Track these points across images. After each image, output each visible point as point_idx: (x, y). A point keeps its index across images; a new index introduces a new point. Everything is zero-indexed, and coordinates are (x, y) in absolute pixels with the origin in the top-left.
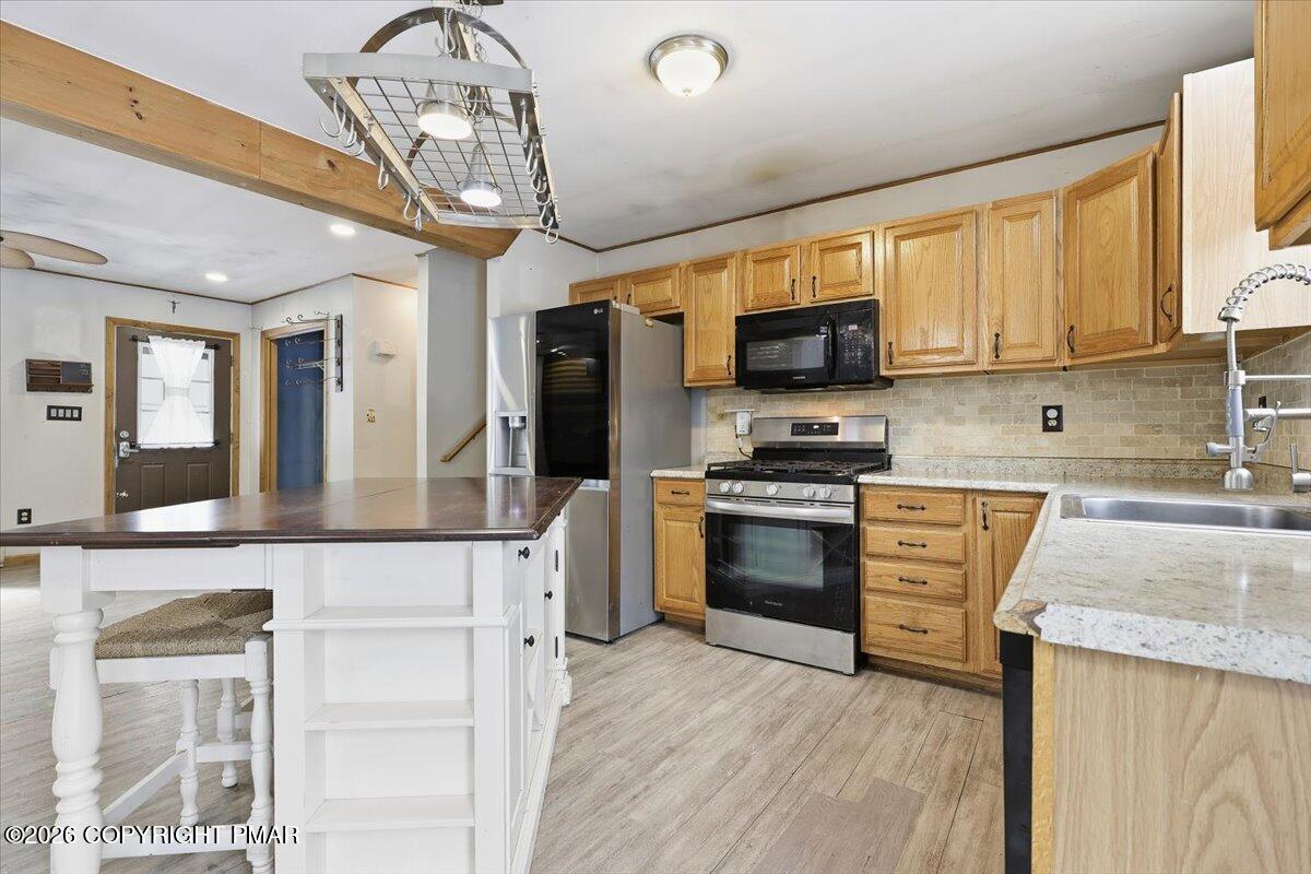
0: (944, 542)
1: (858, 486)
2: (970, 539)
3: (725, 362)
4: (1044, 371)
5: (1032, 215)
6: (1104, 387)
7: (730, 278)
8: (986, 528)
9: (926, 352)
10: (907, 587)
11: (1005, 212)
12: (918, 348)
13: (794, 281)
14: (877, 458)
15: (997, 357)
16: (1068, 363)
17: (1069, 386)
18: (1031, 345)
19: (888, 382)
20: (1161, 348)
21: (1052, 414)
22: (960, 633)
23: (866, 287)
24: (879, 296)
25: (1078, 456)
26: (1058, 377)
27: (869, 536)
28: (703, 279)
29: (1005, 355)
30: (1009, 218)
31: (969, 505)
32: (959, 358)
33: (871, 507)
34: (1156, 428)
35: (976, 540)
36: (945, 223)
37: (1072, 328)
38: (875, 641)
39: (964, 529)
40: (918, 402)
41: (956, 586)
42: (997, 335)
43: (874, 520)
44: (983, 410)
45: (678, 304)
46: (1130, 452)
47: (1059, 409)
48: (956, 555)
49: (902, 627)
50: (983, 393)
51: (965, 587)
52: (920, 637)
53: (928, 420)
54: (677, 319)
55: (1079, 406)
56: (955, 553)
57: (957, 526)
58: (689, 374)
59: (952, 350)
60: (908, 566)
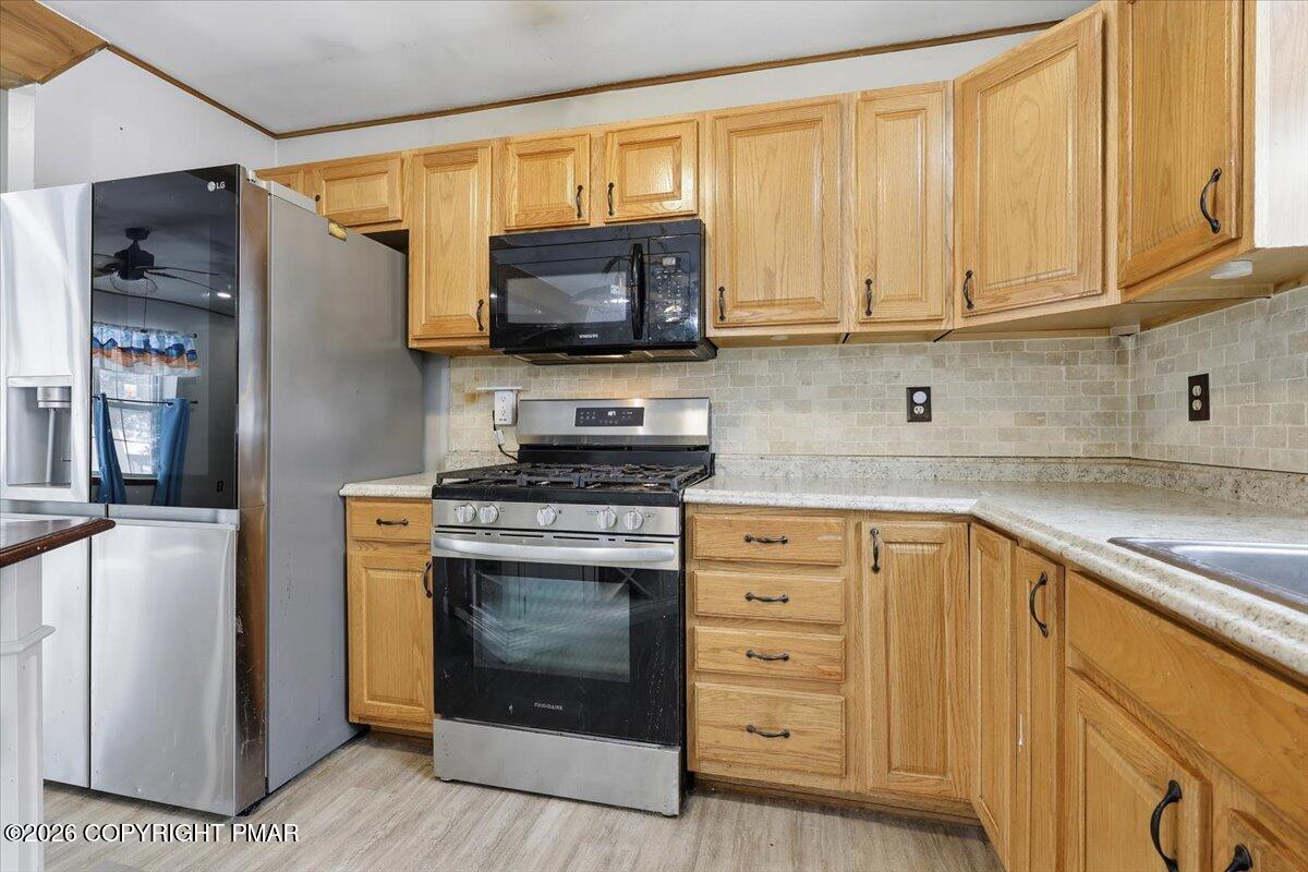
0: (814, 592)
1: (683, 506)
2: (853, 588)
3: (473, 311)
4: (919, 337)
5: (914, 112)
6: (980, 363)
7: (482, 179)
8: (876, 569)
9: (771, 303)
10: (758, 666)
11: (881, 107)
12: (761, 297)
13: (580, 188)
14: (697, 460)
15: (869, 313)
16: (959, 323)
17: (938, 362)
18: (912, 298)
19: (712, 348)
20: (1113, 299)
21: (920, 397)
22: (836, 732)
23: (686, 203)
24: (707, 218)
25: (949, 455)
26: (925, 349)
27: (701, 586)
28: (438, 178)
29: (879, 312)
30: (885, 116)
31: (851, 534)
32: (819, 314)
33: (703, 541)
34: (1038, 418)
35: (859, 588)
36: (796, 115)
37: (969, 274)
38: (709, 753)
39: (844, 571)
40: (749, 380)
41: (832, 660)
42: (868, 282)
43: (709, 561)
44: (833, 392)
45: (399, 216)
46: (1010, 449)
47: (927, 390)
48: (833, 613)
49: (750, 730)
51: (844, 661)
52: (778, 744)
53: (763, 405)
54: (398, 241)
55: (949, 386)
56: (831, 609)
57: (831, 567)
58: (417, 327)
59: (808, 303)
60: (761, 633)
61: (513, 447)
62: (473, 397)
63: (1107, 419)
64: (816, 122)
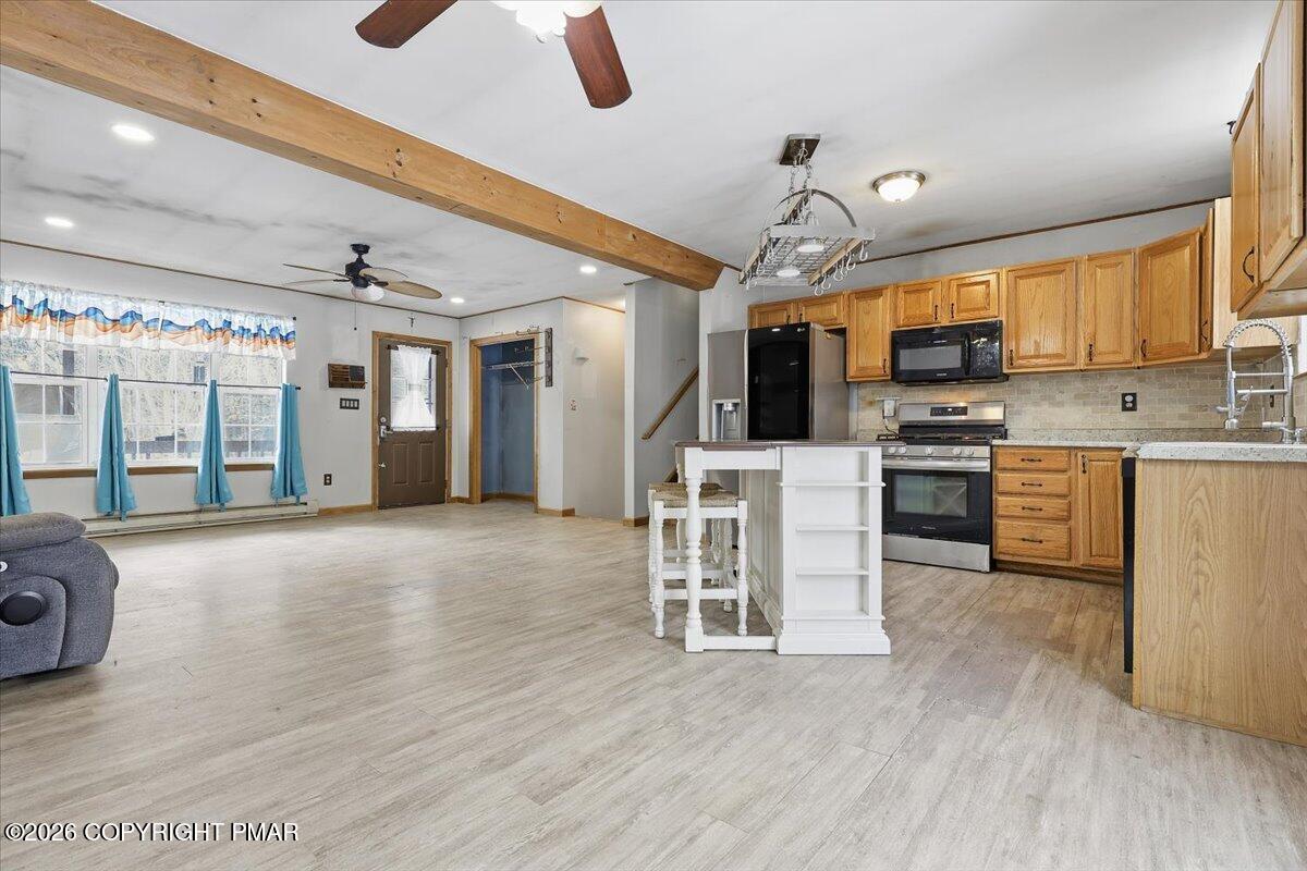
0: (1054, 482)
1: (992, 447)
2: (1073, 481)
3: (881, 364)
4: (1125, 370)
5: (1116, 265)
7: (884, 303)
8: (1084, 472)
9: (1037, 357)
10: (1027, 513)
11: (1094, 263)
12: (1032, 353)
13: (936, 306)
14: (999, 430)
15: (1091, 360)
16: (1141, 364)
17: (1141, 380)
18: (1114, 352)
19: (1007, 377)
20: (1204, 356)
21: (1129, 398)
22: (1065, 540)
23: (993, 311)
24: (1003, 318)
25: (1148, 427)
26: (1133, 374)
27: (1000, 479)
28: (863, 304)
29: (1096, 359)
30: (1100, 267)
31: (1073, 457)
32: (1063, 361)
33: (1002, 461)
34: (1204, 408)
35: (1077, 480)
36: (1052, 268)
37: (1144, 341)
38: (1002, 550)
39: (1069, 474)
40: (1028, 391)
41: (1064, 510)
42: (1091, 345)
43: (1004, 470)
44: (1077, 397)
45: (843, 322)
46: (1185, 424)
47: (1134, 395)
48: (1064, 490)
49: (1024, 540)
50: (1078, 385)
51: (1069, 511)
52: (1037, 545)
53: (1036, 404)
54: (842, 332)
55: (1148, 394)
56: (1062, 489)
57: (1064, 471)
58: (852, 371)
59: (1057, 356)
60: (1028, 499)
61: (895, 427)
62: (871, 403)
64: (1062, 271)
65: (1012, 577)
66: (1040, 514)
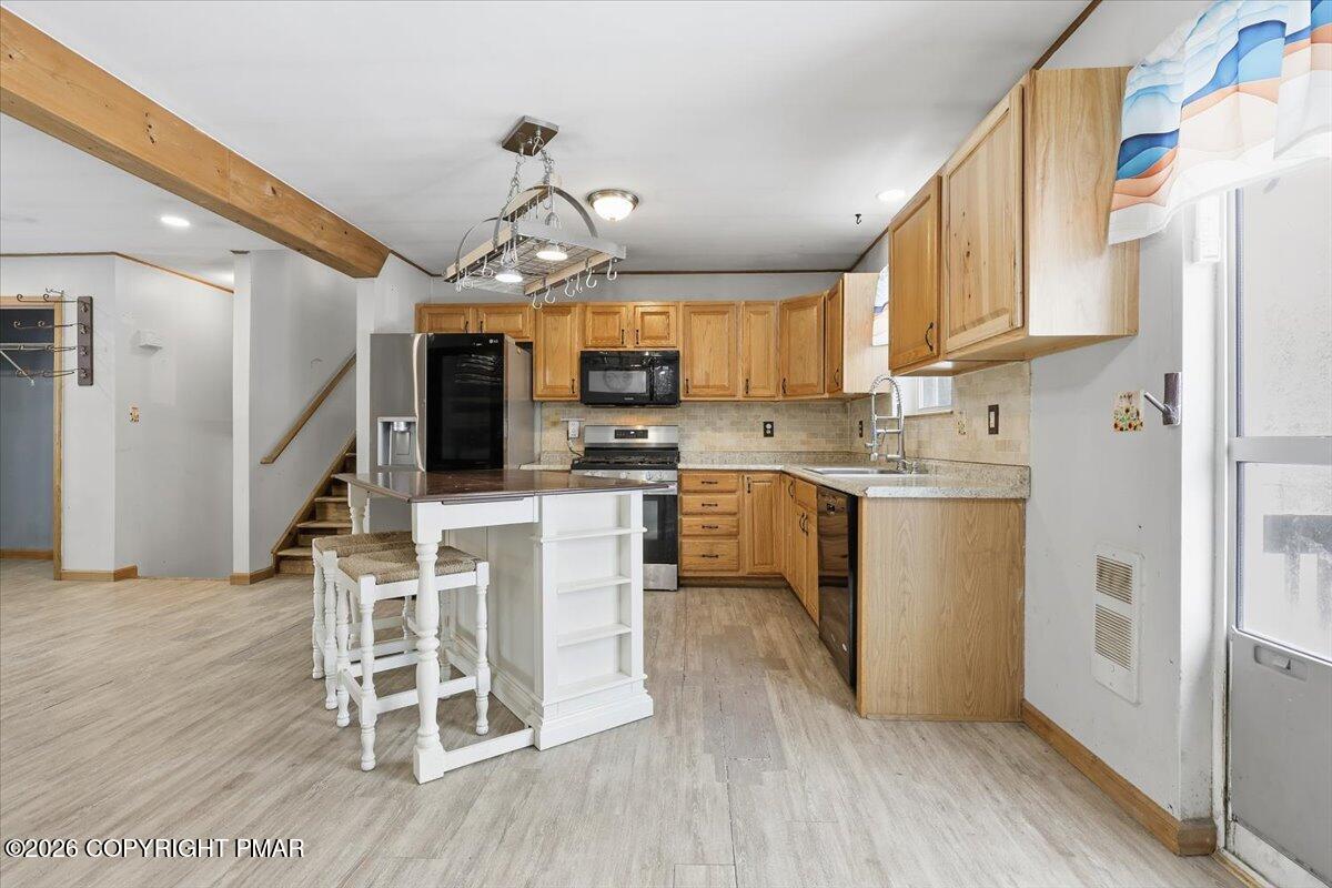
0: (726, 502)
1: (678, 470)
2: (741, 499)
3: (568, 384)
4: (767, 403)
5: (764, 313)
6: (792, 412)
7: (572, 321)
8: (749, 492)
9: (706, 387)
10: (707, 531)
11: (752, 308)
12: (704, 384)
13: (624, 331)
15: (747, 393)
16: (781, 398)
17: (776, 411)
18: (764, 388)
19: (682, 404)
20: (827, 395)
21: (769, 426)
22: (735, 554)
23: (672, 342)
24: (681, 349)
25: (780, 451)
26: (770, 406)
27: (684, 501)
28: (550, 319)
29: (751, 393)
30: (754, 313)
31: (741, 479)
32: (725, 393)
33: (687, 484)
34: (814, 435)
35: (743, 499)
36: (718, 309)
37: (784, 381)
38: (687, 568)
39: (738, 493)
40: (695, 418)
41: (734, 527)
42: (747, 380)
43: (688, 492)
44: (732, 424)
45: (529, 336)
46: (804, 448)
47: (772, 423)
48: (734, 509)
49: (703, 556)
50: (733, 414)
51: (738, 527)
52: (715, 560)
53: (702, 429)
54: (529, 347)
55: (781, 424)
56: (733, 508)
57: (733, 492)
58: (539, 389)
59: (723, 387)
60: (707, 518)
61: (580, 449)
62: (555, 424)
63: (841, 436)
64: (725, 313)
65: (696, 590)
66: (714, 532)
